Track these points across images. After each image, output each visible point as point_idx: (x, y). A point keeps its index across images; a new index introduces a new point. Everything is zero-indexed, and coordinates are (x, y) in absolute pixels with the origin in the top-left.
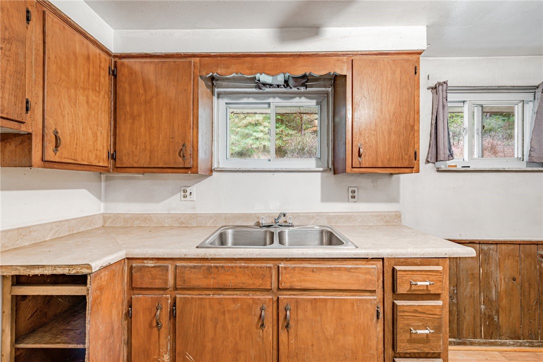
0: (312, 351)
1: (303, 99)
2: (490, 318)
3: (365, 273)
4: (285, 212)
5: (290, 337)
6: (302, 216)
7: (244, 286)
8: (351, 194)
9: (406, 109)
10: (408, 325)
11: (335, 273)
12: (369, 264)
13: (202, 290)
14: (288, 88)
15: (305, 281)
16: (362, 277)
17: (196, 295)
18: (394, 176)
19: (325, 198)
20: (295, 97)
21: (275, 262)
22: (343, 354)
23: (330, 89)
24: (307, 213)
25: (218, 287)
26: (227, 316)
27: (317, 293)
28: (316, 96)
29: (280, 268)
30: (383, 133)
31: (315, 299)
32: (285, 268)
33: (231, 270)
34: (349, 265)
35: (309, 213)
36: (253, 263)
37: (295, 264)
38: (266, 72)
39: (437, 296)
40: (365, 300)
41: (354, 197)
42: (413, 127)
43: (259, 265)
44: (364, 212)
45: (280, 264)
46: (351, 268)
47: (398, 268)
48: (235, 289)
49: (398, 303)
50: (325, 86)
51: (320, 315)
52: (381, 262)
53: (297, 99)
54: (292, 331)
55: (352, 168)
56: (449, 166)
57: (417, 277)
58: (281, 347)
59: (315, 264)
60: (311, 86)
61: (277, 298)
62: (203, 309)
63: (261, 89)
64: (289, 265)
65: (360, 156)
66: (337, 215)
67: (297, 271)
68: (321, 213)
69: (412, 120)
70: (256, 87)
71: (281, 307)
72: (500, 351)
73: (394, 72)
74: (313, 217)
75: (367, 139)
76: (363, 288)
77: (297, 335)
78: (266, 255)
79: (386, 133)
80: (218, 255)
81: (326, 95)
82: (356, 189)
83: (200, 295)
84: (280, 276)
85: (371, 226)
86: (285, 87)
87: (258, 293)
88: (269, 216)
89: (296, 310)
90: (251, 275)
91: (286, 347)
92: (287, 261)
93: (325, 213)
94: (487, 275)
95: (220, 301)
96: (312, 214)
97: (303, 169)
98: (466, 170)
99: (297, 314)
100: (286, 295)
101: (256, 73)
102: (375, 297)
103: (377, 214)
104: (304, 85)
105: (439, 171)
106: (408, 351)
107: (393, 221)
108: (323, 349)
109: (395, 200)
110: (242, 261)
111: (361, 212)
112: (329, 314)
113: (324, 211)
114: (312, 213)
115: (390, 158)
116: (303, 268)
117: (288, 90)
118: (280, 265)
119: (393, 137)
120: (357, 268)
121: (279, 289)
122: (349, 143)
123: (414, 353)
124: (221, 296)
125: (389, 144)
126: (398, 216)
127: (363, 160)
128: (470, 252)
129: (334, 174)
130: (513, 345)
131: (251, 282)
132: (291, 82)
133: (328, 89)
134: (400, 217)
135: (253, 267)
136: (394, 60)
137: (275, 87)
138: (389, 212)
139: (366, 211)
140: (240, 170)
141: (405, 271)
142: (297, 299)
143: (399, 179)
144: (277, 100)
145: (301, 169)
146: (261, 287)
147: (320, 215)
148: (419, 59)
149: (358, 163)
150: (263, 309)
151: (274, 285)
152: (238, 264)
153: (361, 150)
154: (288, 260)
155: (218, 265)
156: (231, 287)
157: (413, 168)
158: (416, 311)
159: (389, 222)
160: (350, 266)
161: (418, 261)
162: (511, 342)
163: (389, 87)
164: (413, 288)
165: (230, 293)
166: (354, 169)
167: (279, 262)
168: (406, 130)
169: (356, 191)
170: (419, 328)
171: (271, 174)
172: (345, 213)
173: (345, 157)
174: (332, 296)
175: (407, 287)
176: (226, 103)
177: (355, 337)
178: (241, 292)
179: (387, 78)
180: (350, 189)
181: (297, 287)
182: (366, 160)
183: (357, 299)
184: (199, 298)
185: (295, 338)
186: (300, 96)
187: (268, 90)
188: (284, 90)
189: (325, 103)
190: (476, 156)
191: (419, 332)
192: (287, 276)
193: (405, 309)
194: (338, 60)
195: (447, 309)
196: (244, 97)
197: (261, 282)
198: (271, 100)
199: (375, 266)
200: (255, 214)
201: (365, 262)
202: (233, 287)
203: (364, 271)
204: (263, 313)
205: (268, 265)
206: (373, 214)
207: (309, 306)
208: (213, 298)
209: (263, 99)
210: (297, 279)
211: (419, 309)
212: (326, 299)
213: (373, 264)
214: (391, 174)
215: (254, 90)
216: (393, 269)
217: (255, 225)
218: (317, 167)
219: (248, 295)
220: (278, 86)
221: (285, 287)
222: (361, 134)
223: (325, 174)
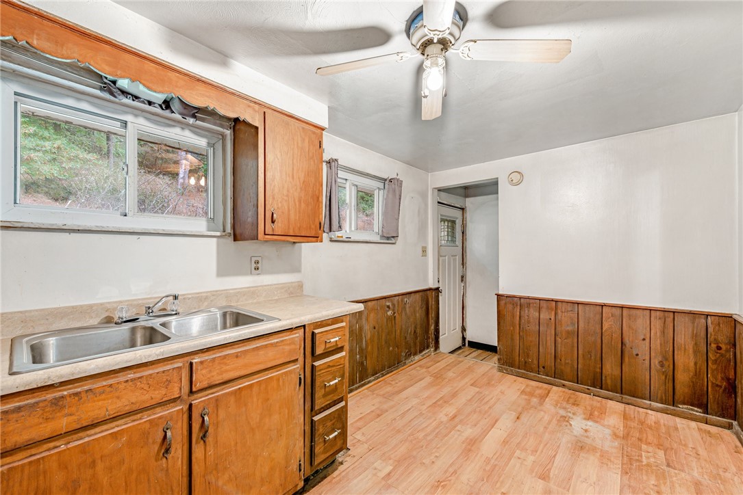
0: (236, 450)
1: (187, 133)
2: (362, 363)
3: (290, 344)
4: (176, 293)
5: (208, 448)
6: (189, 299)
7: (135, 408)
8: (254, 265)
9: (313, 180)
10: (324, 381)
11: (261, 352)
12: (293, 334)
13: (35, 447)
14: (168, 111)
15: (226, 371)
16: (287, 348)
17: (19, 461)
18: (297, 244)
19: (222, 272)
20: (174, 126)
21: (186, 359)
22: (269, 437)
23: (229, 132)
24: (198, 293)
25: (79, 427)
26: (100, 466)
27: (240, 381)
28: (207, 133)
29: (194, 364)
30: (294, 200)
31: (239, 388)
32: (202, 363)
33: (109, 389)
34: (274, 340)
35: (201, 293)
36: (149, 369)
37: (213, 354)
38: (143, 82)
39: (341, 349)
40: (289, 371)
41: (258, 269)
42: (318, 198)
43: (161, 369)
44: (268, 285)
45: (193, 359)
46: (277, 342)
47: (316, 331)
48: (114, 419)
49: (316, 364)
50: (222, 126)
51: (245, 405)
52: (303, 329)
53: (177, 130)
54: (210, 439)
55: (265, 234)
56: (338, 237)
57: (329, 336)
58: (195, 467)
59: (239, 347)
60: (203, 120)
61: (188, 406)
62: (41, 478)
63: (115, 97)
64: (207, 358)
65: (273, 222)
66: (238, 292)
67: (217, 362)
68: (217, 291)
69: (317, 191)
70: (101, 89)
71: (196, 415)
72: (367, 389)
73: (303, 140)
74: (206, 298)
75: (280, 205)
76: (288, 360)
77: (217, 441)
78: (172, 352)
79: (297, 201)
80: (79, 373)
81: (221, 137)
82: (259, 259)
83: (31, 456)
84: (194, 375)
85: (277, 300)
86: (163, 109)
87: (158, 410)
88: (131, 304)
89: (216, 412)
90: (146, 387)
91: (202, 464)
92: (203, 353)
93: (222, 290)
94: (361, 329)
95: (83, 449)
96: (205, 294)
97: (192, 232)
98: (348, 241)
99: (217, 415)
100: (201, 398)
101: (123, 77)
102: (298, 366)
103: (281, 286)
104: (194, 116)
105: (331, 240)
106: (323, 405)
107: (295, 293)
108: (248, 443)
109: (297, 269)
110: (130, 372)
111: (265, 286)
112: (255, 400)
113: (221, 289)
114: (204, 292)
115: (300, 226)
116: (225, 357)
117: (167, 113)
118: (194, 361)
119: (303, 205)
120: (282, 341)
121: (191, 392)
122: (261, 206)
123: (329, 404)
124: (87, 439)
125: (299, 212)
126: (300, 286)
127: (276, 227)
128: (361, 307)
129: (234, 241)
130: (374, 380)
131: (147, 397)
132: (176, 106)
133: (225, 130)
134: (302, 287)
135: (151, 375)
136: (303, 128)
137: (143, 102)
138: (292, 283)
139: (270, 283)
140: (64, 227)
141: (322, 332)
142: (218, 396)
143: (300, 248)
144: (141, 121)
145: (189, 231)
146: (164, 400)
147: (216, 294)
148: (322, 134)
149: (271, 230)
150: (167, 429)
151: (186, 389)
152: (122, 378)
153: (275, 215)
154: (205, 352)
155: (79, 390)
156: (108, 417)
157: (318, 237)
158: (329, 366)
159: (292, 294)
160: (276, 341)
161: (330, 322)
162: (372, 378)
163: (299, 154)
164: (328, 346)
165: (105, 427)
166: (267, 237)
167: (192, 357)
168: (313, 200)
169: (260, 262)
170: (331, 380)
171: (135, 237)
172: (248, 288)
173: (255, 221)
174: (257, 378)
175: (323, 347)
176: (16, 94)
177: (280, 413)
178: (127, 419)
179: (298, 143)
180: (254, 259)
181: (217, 382)
182: (279, 227)
183: (284, 373)
184: (30, 463)
185: (214, 446)
186: (183, 127)
187: (128, 101)
188: (159, 110)
189: (219, 146)
190: (353, 229)
191: (331, 383)
192: (204, 372)
193: (321, 367)
194: (249, 106)
195: (347, 358)
196: (68, 96)
197: (163, 391)
198: (129, 118)
199: (297, 335)
200: (102, 304)
201: (288, 333)
202: (111, 417)
203: (288, 342)
204: (169, 434)
205: (176, 366)
206: (277, 286)
207: (232, 399)
208: (68, 449)
209: (113, 112)
210: (218, 371)
211: (331, 364)
212: (251, 384)
213: (296, 333)
214: (294, 242)
215: (98, 92)
216: (313, 333)
217: (99, 323)
218: (209, 231)
219: (141, 419)
220: (150, 103)
221: (202, 387)
222: (274, 198)
223: (222, 240)
